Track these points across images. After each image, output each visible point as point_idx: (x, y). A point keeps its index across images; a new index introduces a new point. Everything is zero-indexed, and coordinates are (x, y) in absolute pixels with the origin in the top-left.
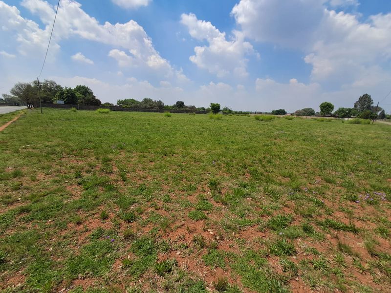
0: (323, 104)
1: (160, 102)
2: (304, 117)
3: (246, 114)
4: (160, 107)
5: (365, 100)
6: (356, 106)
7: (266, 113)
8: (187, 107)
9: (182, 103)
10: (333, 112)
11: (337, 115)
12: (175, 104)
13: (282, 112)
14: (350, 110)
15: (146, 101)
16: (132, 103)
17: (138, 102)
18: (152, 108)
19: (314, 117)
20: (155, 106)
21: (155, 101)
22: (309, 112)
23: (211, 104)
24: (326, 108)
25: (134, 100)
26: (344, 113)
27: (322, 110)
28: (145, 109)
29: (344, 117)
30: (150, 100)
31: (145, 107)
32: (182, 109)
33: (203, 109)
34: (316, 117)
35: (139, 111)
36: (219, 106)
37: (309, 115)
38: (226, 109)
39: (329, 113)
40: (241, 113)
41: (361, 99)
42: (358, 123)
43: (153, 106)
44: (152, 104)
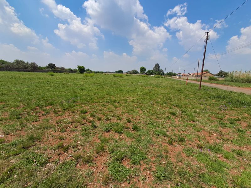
0: (141, 68)
1: (34, 64)
2: (133, 75)
3: (102, 73)
4: (34, 68)
5: (157, 66)
6: (154, 69)
7: (112, 72)
8: (58, 68)
9: (54, 65)
10: (146, 72)
11: (147, 74)
12: (47, 65)
13: (121, 72)
14: (152, 71)
15: (18, 62)
16: (3, 63)
17: (10, 63)
18: (26, 68)
19: (137, 74)
20: (28, 67)
21: (28, 63)
22: (135, 72)
23: (78, 66)
24: (143, 69)
25: (4, 61)
26: (150, 73)
27: (141, 71)
28: (19, 70)
29: (150, 74)
30: (22, 62)
31: (19, 68)
32: (54, 69)
33: (71, 70)
34: (138, 75)
35: (12, 71)
36: (84, 68)
37: (136, 74)
38: (88, 70)
39: (144, 73)
40: (98, 72)
41: (155, 65)
42: (159, 77)
43: (26, 67)
44: (25, 65)
